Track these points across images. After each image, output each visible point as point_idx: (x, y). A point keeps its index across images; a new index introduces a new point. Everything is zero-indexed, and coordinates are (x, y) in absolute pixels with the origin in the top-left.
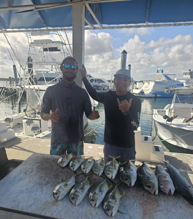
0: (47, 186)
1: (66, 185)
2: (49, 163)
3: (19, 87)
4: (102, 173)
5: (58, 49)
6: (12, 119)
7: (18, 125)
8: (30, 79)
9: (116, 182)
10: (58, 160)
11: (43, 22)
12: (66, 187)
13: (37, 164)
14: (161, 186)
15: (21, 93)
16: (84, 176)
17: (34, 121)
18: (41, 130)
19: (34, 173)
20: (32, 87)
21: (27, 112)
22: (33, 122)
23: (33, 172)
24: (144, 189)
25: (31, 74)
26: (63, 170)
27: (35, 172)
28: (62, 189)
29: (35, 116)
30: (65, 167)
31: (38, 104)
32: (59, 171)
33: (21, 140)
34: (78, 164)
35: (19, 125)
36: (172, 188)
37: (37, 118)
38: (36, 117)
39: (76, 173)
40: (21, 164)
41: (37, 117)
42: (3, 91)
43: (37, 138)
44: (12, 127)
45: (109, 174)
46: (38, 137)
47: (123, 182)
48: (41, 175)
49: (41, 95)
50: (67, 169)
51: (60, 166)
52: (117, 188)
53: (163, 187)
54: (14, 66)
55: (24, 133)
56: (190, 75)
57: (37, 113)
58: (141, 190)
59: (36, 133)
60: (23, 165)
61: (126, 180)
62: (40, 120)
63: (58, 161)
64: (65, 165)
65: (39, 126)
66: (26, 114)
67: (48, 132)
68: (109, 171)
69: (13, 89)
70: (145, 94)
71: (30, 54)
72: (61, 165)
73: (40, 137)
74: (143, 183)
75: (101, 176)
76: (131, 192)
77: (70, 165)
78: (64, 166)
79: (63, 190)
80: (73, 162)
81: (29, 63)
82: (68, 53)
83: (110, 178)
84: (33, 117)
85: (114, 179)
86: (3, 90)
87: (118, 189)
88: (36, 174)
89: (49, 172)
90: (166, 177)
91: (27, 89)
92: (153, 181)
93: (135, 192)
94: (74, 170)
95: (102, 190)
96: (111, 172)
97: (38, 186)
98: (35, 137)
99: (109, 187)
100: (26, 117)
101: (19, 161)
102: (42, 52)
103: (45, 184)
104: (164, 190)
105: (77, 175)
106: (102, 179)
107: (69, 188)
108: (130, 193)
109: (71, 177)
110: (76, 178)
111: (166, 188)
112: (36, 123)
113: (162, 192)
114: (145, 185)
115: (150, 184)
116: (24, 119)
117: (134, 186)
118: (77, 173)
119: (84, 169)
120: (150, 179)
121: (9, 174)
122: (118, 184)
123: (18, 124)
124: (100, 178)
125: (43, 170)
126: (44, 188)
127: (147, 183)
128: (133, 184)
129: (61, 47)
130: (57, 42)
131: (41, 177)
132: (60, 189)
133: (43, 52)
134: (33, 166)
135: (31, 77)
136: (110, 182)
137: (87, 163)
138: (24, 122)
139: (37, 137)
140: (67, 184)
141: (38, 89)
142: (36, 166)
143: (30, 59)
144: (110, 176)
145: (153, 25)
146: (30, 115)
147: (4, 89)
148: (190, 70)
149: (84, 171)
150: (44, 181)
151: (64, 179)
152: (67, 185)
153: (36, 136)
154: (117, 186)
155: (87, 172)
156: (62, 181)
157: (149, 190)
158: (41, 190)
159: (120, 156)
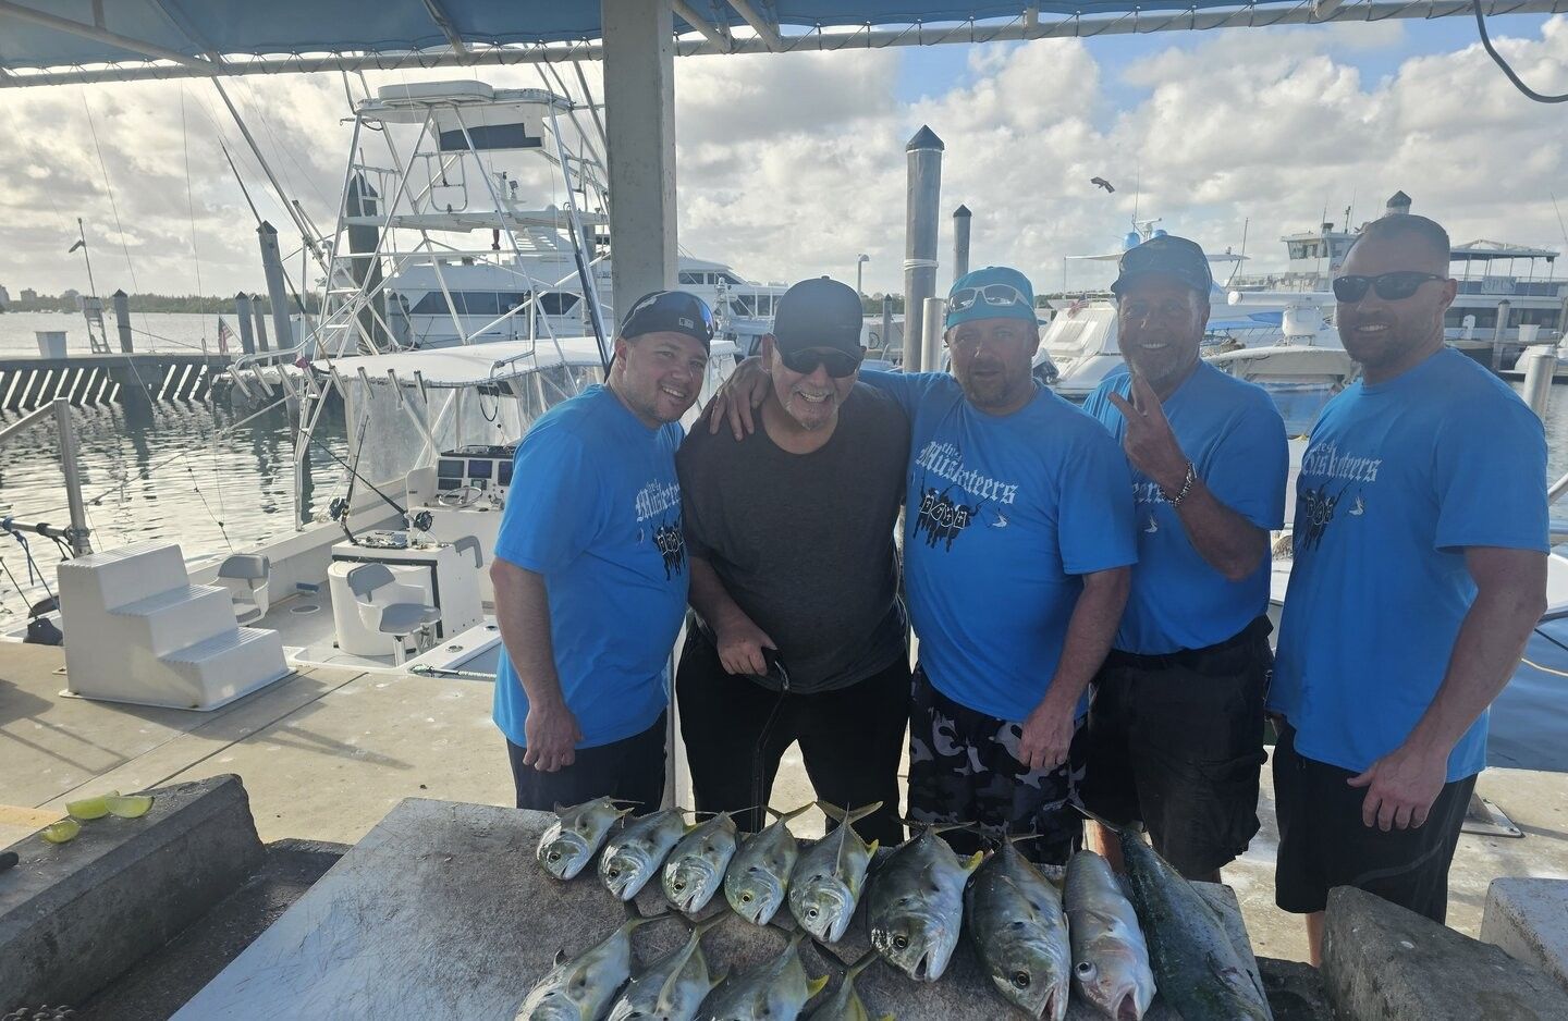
0: (483, 988)
1: (583, 983)
2: (487, 856)
3: (299, 372)
4: (776, 907)
5: (529, 133)
6: (266, 561)
7: (303, 595)
8: (365, 316)
9: (850, 955)
10: (537, 836)
11: (438, 15)
12: (583, 995)
13: (423, 867)
14: (1083, 975)
15: (315, 402)
16: (678, 927)
17: (393, 569)
18: (439, 625)
19: (409, 919)
20: (377, 365)
21: (355, 513)
22: (391, 578)
23: (404, 914)
24: (996, 992)
25: (369, 290)
26: (564, 893)
27: (412, 911)
28: (557, 1011)
29: (403, 539)
30: (579, 877)
31: (416, 468)
32: (546, 901)
33: (324, 690)
34: (647, 861)
35: (306, 592)
36: (1140, 984)
37: (411, 553)
38: (409, 543)
39: (637, 914)
40: (335, 868)
41: (415, 543)
42: (204, 376)
43: (416, 672)
44: (265, 609)
45: (813, 914)
46: (424, 667)
47: (883, 960)
48: (445, 931)
49: (436, 409)
50: (586, 889)
51: (550, 873)
52: (855, 993)
53: (1091, 978)
54: (267, 232)
55: (336, 646)
56: (1328, 260)
57: (411, 523)
58: (980, 997)
59: (411, 642)
60: (348, 872)
61: (898, 948)
62: (433, 564)
63: (535, 846)
64: (573, 867)
65: (429, 601)
66: (346, 530)
67: (480, 636)
68: (812, 896)
69: (264, 383)
70: (1060, 380)
71: (357, 167)
72: (555, 868)
73: (437, 668)
74: (990, 957)
75: (770, 924)
76: (927, 1007)
77: (606, 867)
78: (568, 875)
79: (567, 1011)
80: (619, 853)
81: (355, 220)
82: (587, 155)
83: (819, 933)
84: (389, 547)
85: (842, 939)
86: (202, 373)
87: (859, 993)
88: (420, 926)
89: (490, 911)
90: (1113, 922)
91: (346, 380)
92: (1044, 946)
93: (947, 1011)
94: (627, 895)
95: (771, 1003)
96: (826, 901)
97: (432, 993)
98: (403, 668)
99: (811, 987)
100: (347, 544)
101: (323, 850)
102: (432, 155)
103: (470, 980)
104: (1100, 995)
105: (638, 922)
106: (776, 940)
107: (599, 1003)
108: (922, 1016)
109: (609, 934)
110: (634, 939)
111: (1109, 985)
112: (412, 580)
113: (1087, 1006)
114: (1002, 968)
115: (1025, 963)
116: (337, 558)
117: (944, 978)
118: (641, 908)
119: (679, 887)
120: (1026, 936)
121: (272, 931)
122: (860, 969)
123: (300, 586)
124: (764, 933)
125: (458, 896)
126: (464, 1002)
127: (1010, 960)
128: (935, 968)
129: (547, 120)
130: (521, 96)
131: (446, 942)
132: (550, 1009)
133: (436, 158)
134: (399, 876)
135: (371, 307)
136: (817, 956)
137: (693, 856)
138: (338, 580)
139: (419, 668)
140: (584, 976)
141: (411, 378)
142: (418, 879)
143: (361, 198)
144: (816, 927)
145: (1071, 24)
146: (372, 534)
147: (204, 368)
148: (1328, 226)
149: (680, 898)
150: (461, 965)
151: (570, 950)
152: (587, 982)
153: (413, 662)
154: (855, 980)
155: (694, 908)
156: (561, 958)
157: (1020, 996)
158: (448, 1011)
159: (880, 804)
